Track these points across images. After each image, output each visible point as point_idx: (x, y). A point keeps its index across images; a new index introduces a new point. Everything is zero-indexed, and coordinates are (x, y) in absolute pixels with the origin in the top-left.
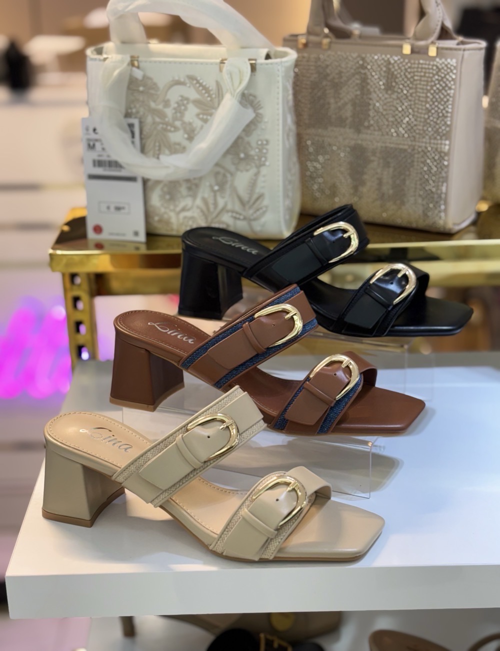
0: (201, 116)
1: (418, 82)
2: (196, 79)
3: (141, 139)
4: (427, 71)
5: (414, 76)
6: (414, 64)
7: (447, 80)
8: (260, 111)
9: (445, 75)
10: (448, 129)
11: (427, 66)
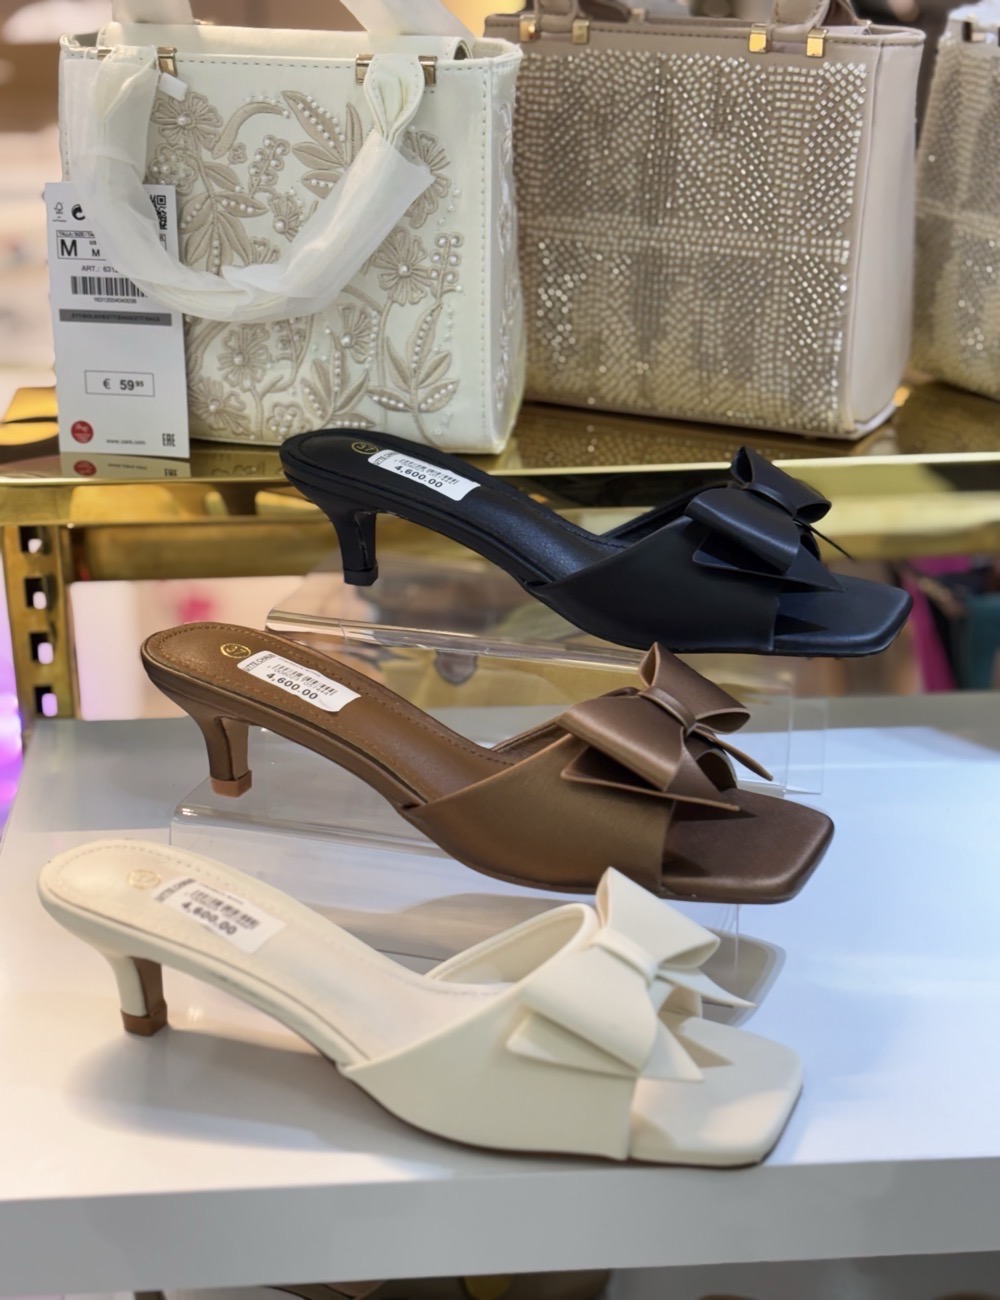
0: (314, 182)
1: (784, 114)
2: (304, 101)
3: (180, 231)
4: (804, 89)
5: (776, 99)
6: (775, 73)
7: (848, 108)
8: (443, 172)
9: (843, 98)
10: (847, 215)
11: (803, 79)
